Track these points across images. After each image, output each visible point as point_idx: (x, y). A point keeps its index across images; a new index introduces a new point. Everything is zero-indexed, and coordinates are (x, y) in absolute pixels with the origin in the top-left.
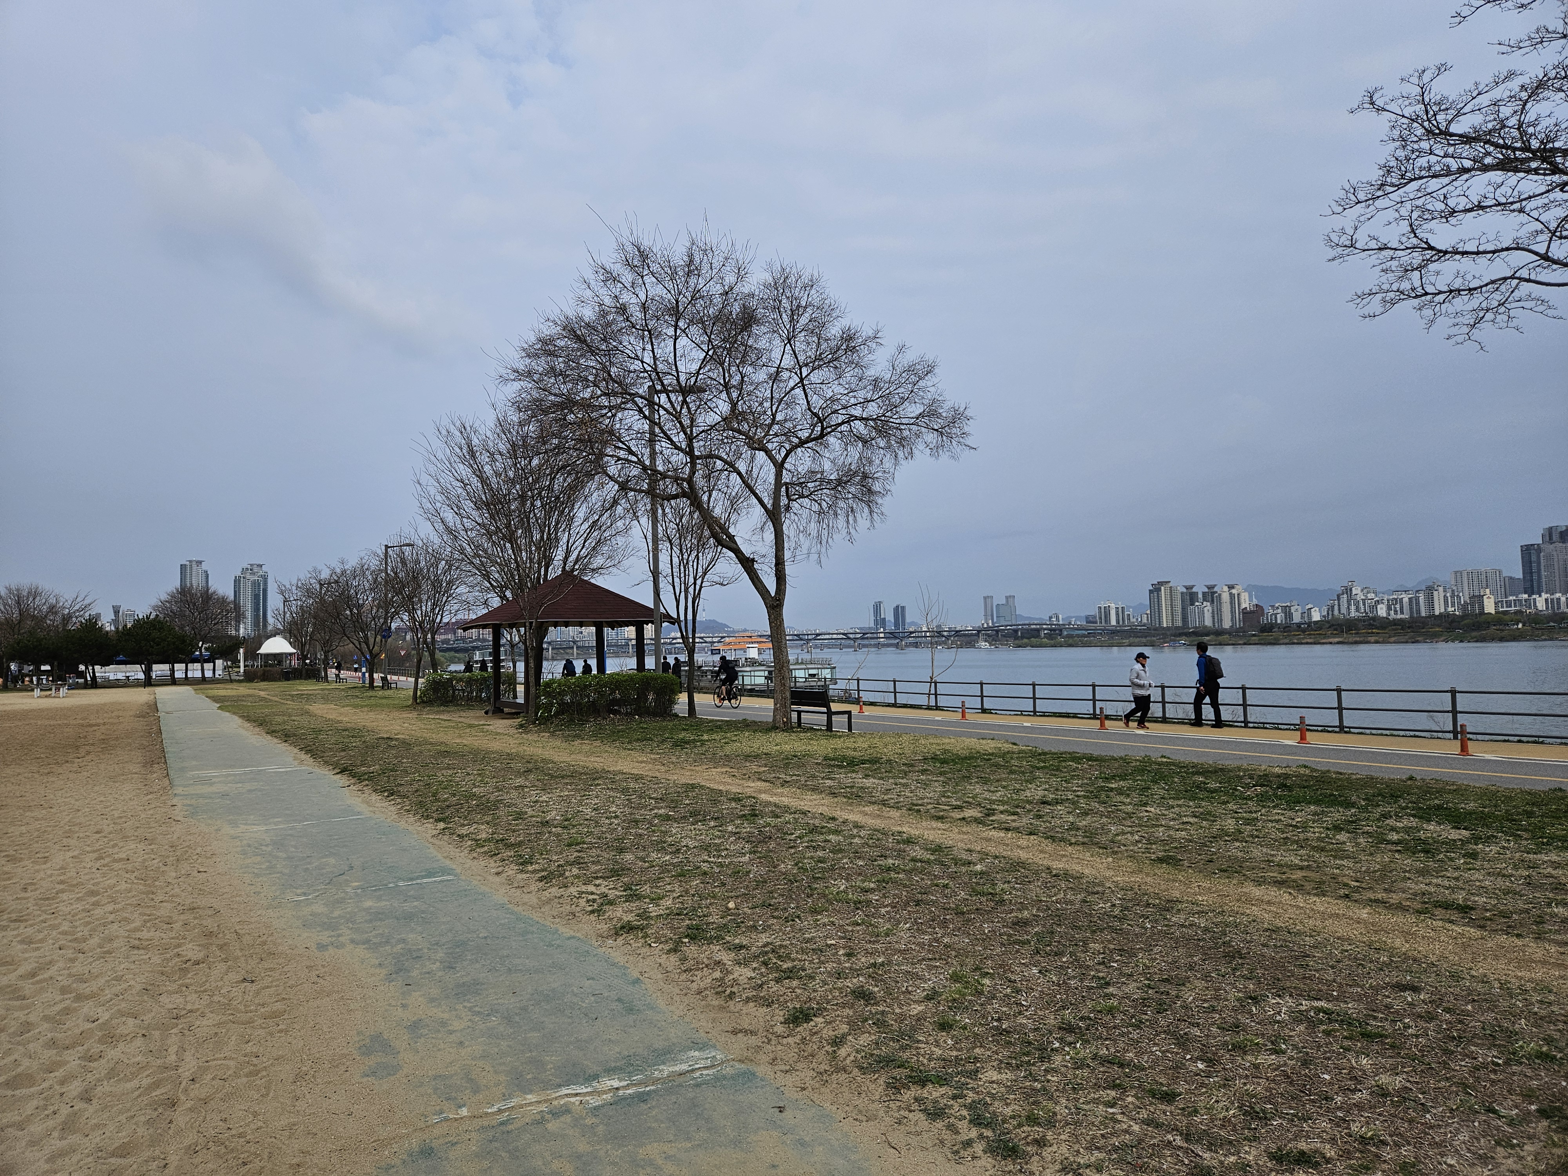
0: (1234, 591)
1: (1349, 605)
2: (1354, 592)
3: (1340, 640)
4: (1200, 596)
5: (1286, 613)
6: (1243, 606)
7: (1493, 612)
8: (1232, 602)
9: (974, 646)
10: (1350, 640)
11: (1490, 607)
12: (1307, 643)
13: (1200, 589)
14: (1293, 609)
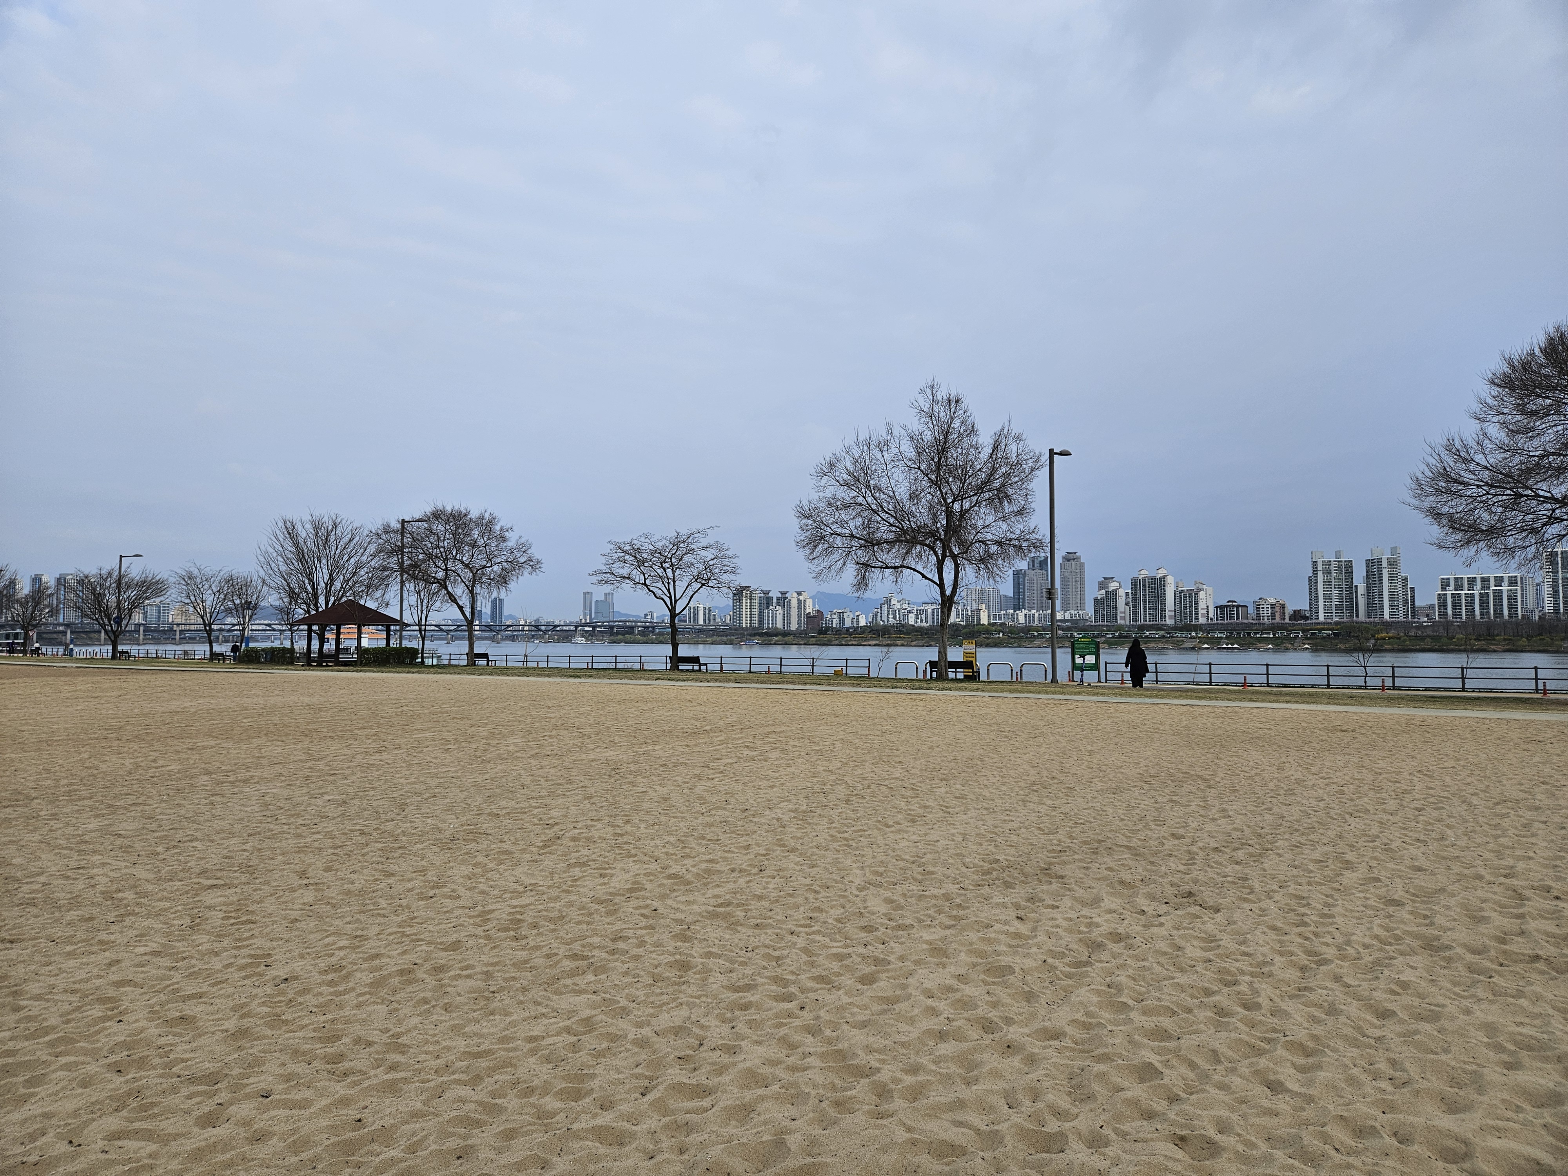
0: (801, 598)
1: (888, 613)
2: (893, 603)
3: (877, 642)
4: (775, 600)
5: (840, 618)
6: (808, 611)
7: (986, 623)
8: (799, 608)
9: (570, 641)
10: (884, 643)
11: (984, 620)
12: (852, 645)
13: (775, 595)
14: (846, 615)
